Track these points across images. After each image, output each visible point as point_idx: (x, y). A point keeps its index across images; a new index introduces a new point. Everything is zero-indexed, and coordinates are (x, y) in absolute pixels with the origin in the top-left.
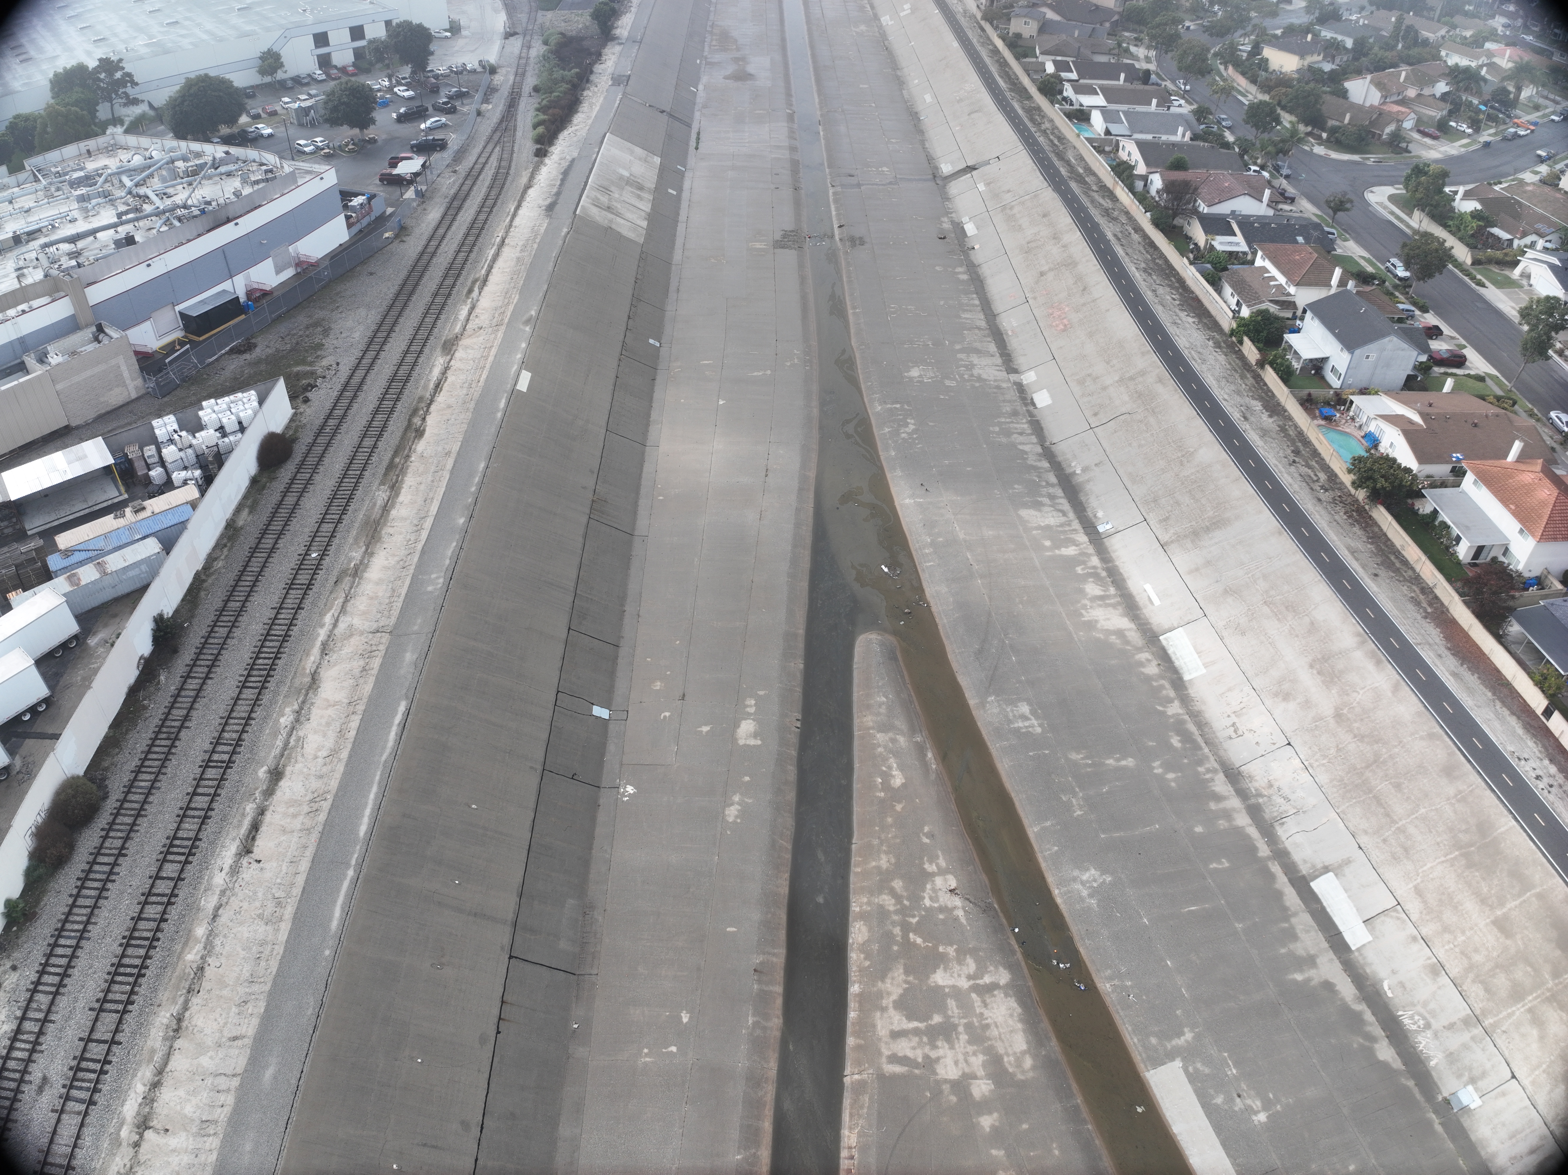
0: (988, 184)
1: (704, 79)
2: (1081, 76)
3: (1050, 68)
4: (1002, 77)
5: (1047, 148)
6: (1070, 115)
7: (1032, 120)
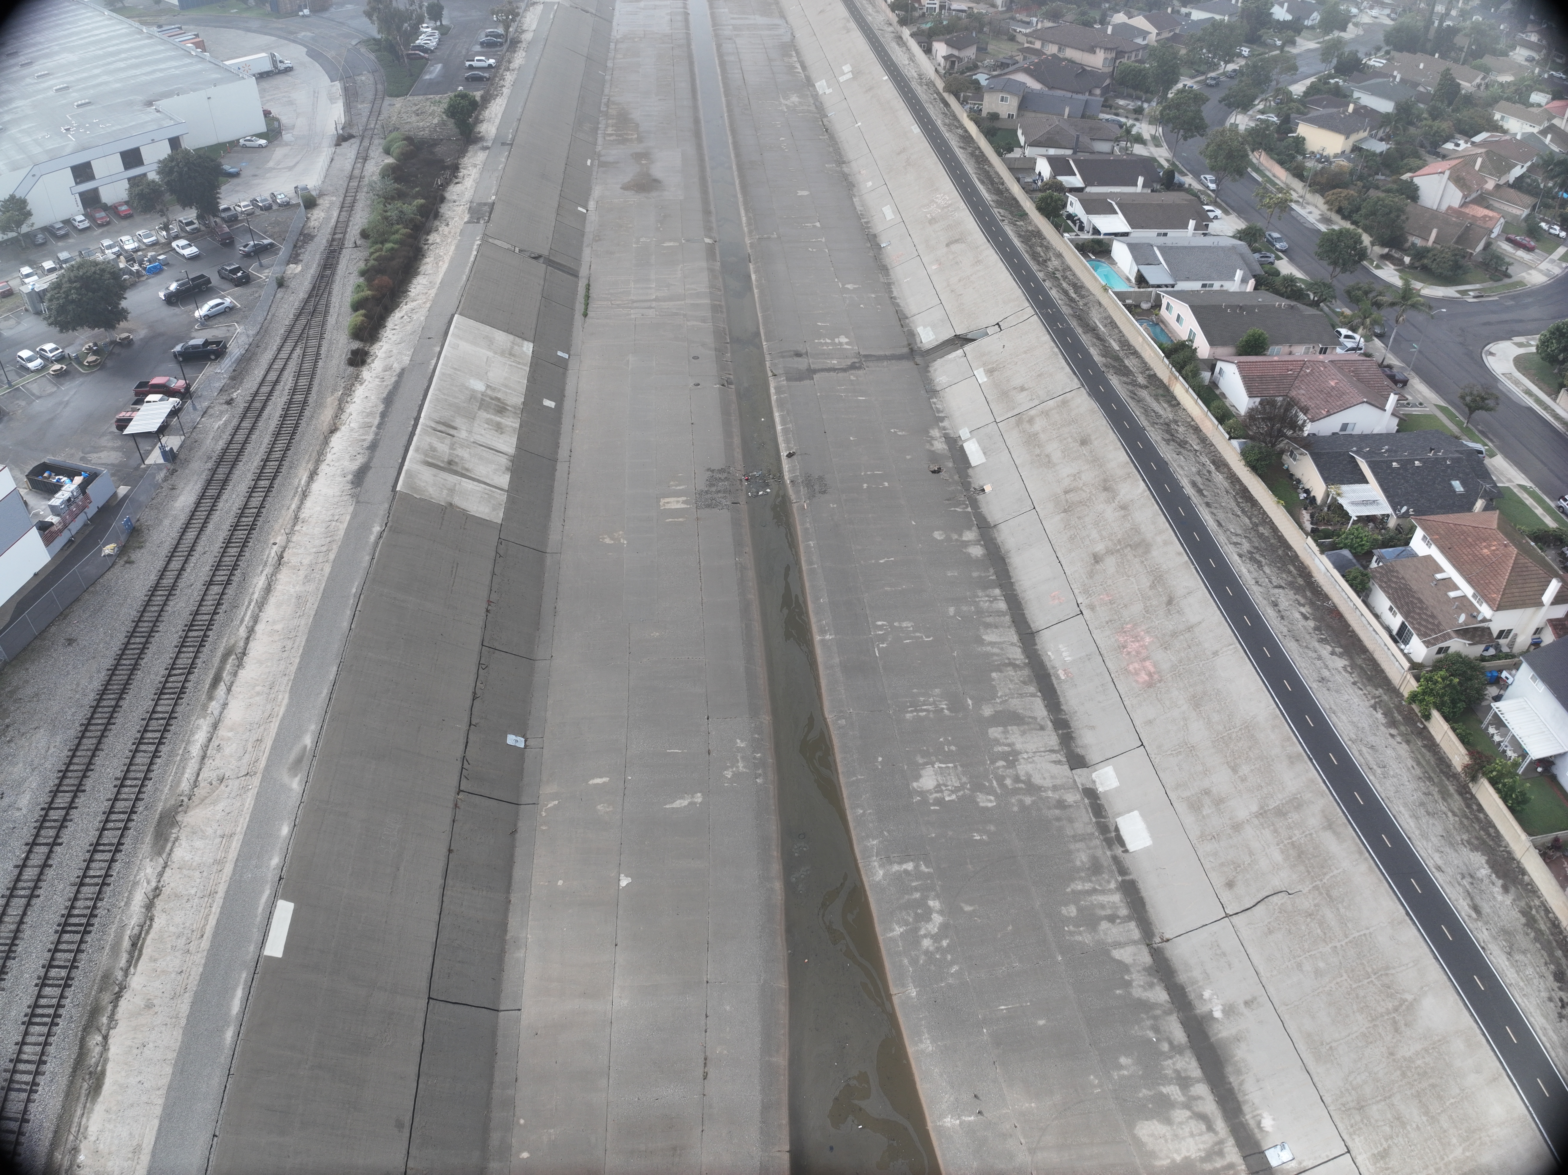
0: (990, 372)
1: (597, 191)
2: (1088, 182)
3: (1044, 168)
4: (982, 183)
5: (1065, 310)
6: (1083, 248)
7: (1035, 256)
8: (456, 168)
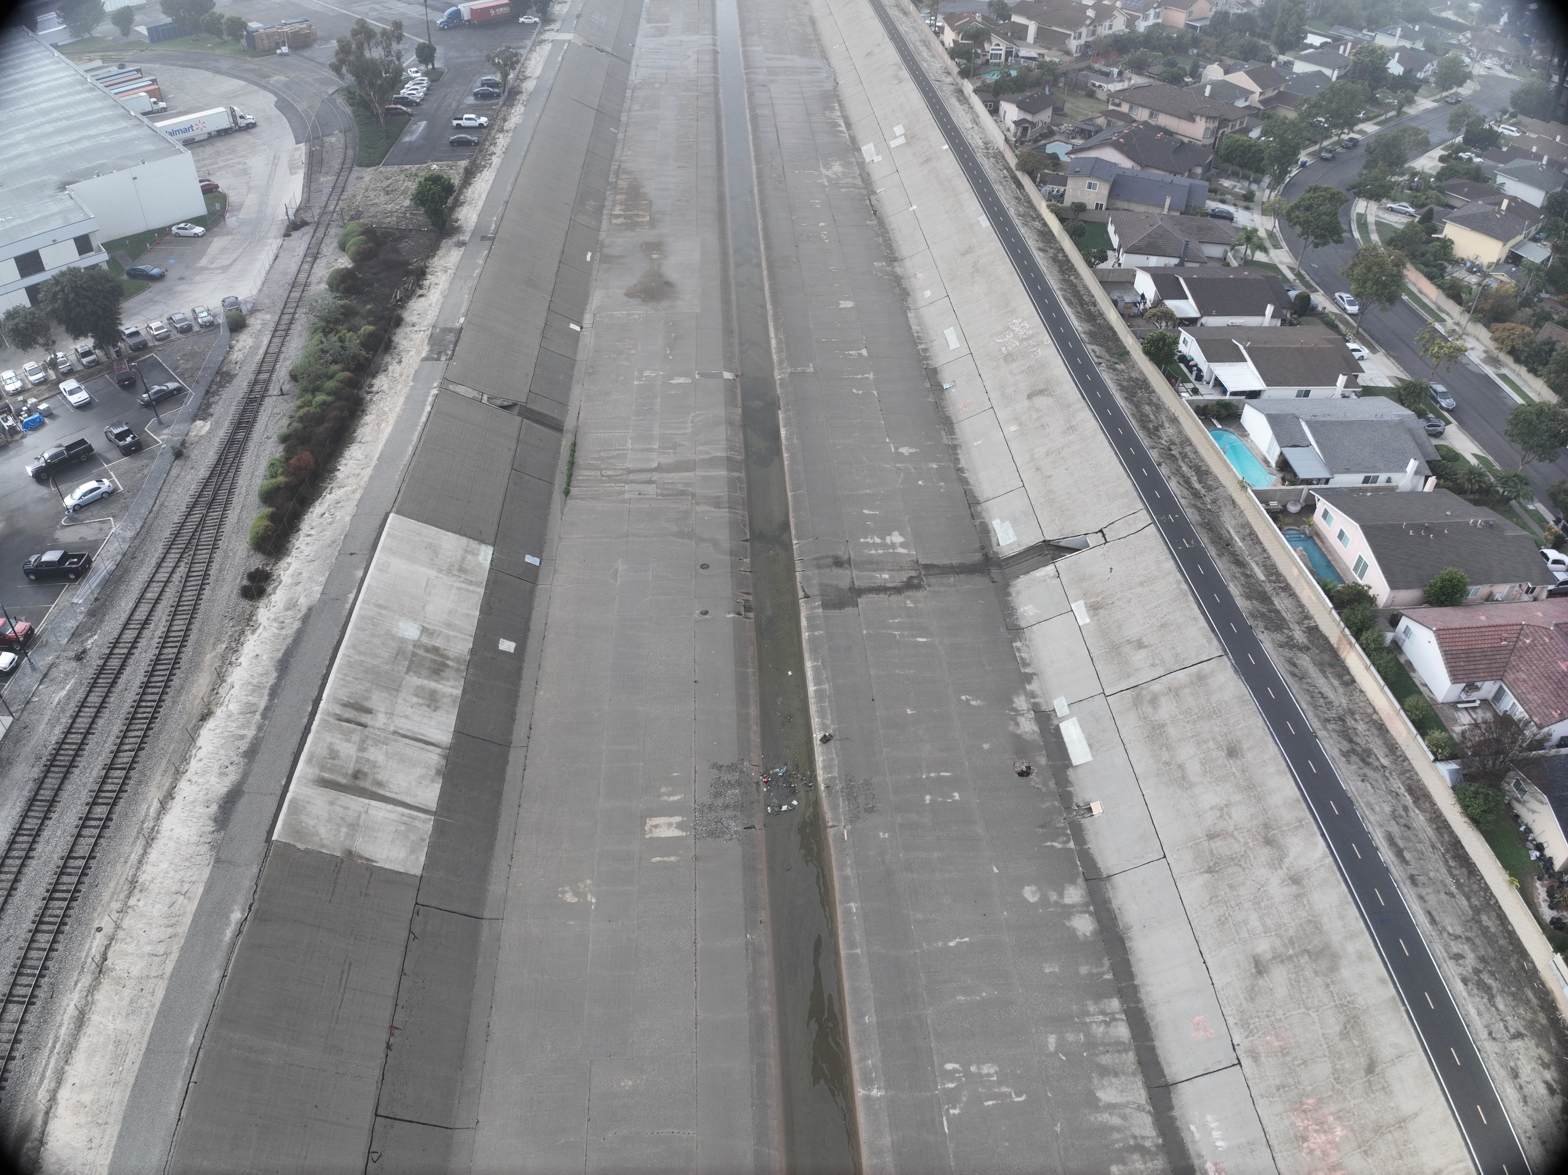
1: (596, 299)
2: (1205, 310)
3: (1145, 286)
6: (1205, 412)
8: (422, 274)
